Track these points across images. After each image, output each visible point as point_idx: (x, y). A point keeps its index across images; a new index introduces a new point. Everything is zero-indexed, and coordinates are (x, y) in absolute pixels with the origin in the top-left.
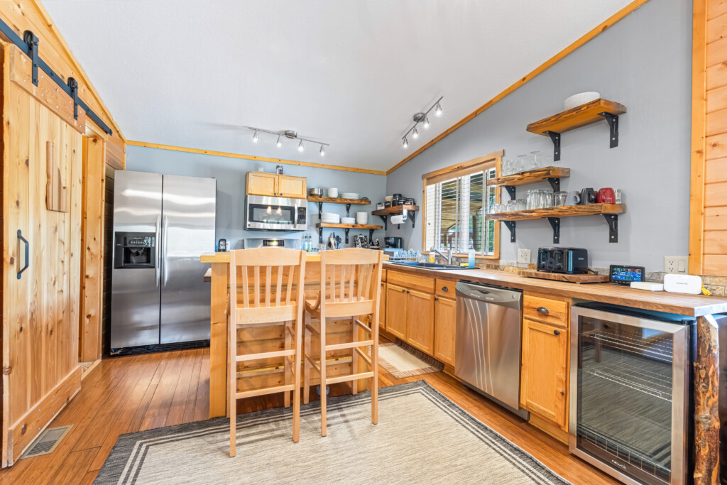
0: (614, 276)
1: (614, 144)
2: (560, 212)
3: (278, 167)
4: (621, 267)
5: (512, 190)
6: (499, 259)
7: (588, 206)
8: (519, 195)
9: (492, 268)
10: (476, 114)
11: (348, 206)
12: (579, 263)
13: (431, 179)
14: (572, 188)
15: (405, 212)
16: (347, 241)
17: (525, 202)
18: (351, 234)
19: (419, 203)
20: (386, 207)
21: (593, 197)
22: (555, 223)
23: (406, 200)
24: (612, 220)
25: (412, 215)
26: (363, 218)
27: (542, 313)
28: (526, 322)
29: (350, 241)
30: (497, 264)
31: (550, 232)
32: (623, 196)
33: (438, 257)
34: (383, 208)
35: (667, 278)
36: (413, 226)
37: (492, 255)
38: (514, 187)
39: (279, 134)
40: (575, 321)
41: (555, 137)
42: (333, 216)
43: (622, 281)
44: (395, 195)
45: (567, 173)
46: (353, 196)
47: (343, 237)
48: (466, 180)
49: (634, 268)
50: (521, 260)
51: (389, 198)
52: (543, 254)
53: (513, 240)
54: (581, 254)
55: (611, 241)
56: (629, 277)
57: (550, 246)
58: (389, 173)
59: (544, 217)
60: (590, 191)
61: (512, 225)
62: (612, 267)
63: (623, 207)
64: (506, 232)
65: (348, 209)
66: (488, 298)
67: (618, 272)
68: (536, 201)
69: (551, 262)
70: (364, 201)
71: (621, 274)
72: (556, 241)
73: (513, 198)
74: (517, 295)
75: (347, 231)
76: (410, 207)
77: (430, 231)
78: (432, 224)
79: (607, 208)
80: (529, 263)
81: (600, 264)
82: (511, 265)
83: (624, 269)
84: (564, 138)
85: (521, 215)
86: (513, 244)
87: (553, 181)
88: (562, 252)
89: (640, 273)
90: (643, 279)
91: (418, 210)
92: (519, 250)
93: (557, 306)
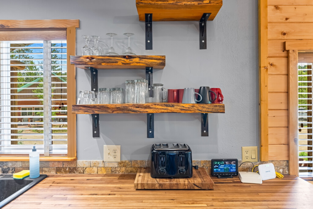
0: (215, 170)
2: (182, 110)
4: (220, 161)
5: (93, 74)
6: (76, 160)
9: (66, 172)
30: (73, 166)
38: (96, 71)
43: (222, 173)
49: (230, 161)
50: (108, 158)
53: (96, 135)
55: (203, 135)
56: (226, 169)
61: (95, 117)
62: (213, 161)
67: (217, 165)
71: (221, 167)
80: (119, 161)
82: (95, 165)
83: (223, 163)
85: (131, 110)
86: (95, 139)
89: (235, 165)
92: (105, 146)
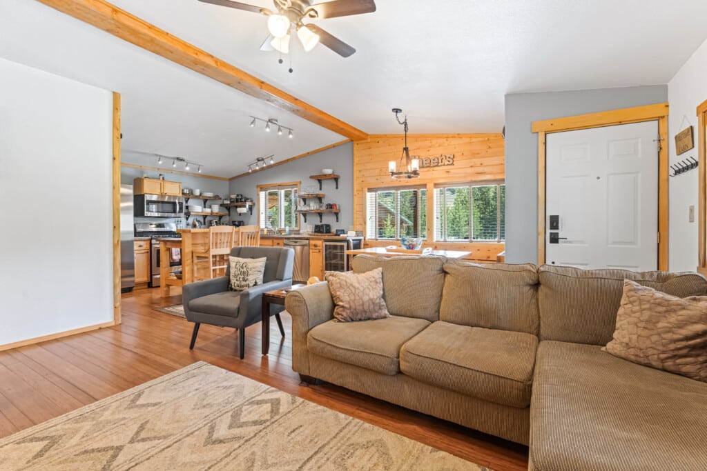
0: (336, 233)
1: (337, 188)
2: (322, 211)
3: (160, 175)
4: (339, 230)
5: (304, 200)
7: (329, 209)
8: (307, 202)
10: (287, 161)
11: (205, 201)
12: (328, 229)
13: (262, 188)
14: (326, 201)
15: (247, 206)
16: (205, 224)
17: (309, 206)
18: (207, 219)
19: (255, 201)
20: (231, 202)
21: (330, 206)
22: (320, 215)
23: (247, 199)
24: (337, 214)
25: (251, 208)
26: (216, 208)
27: (315, 246)
28: (311, 250)
29: (206, 223)
30: (299, 231)
31: (319, 218)
32: (339, 205)
33: (269, 231)
34: (229, 202)
35: (349, 232)
36: (251, 214)
37: (296, 229)
39: (173, 158)
40: (324, 246)
41: (320, 181)
42: (197, 208)
43: (339, 234)
44: (238, 195)
45: (324, 196)
46: (210, 194)
47: (202, 220)
48: (283, 192)
49: (341, 230)
50: (309, 230)
51: (233, 196)
52: (317, 227)
54: (328, 226)
55: (337, 221)
56: (341, 233)
57: (320, 224)
58: (231, 179)
59: (316, 213)
60: (330, 204)
61: (305, 215)
62: (337, 230)
63: (339, 210)
64: (302, 218)
65: (205, 203)
66: (297, 244)
68: (313, 206)
69: (318, 229)
70: (216, 198)
71: (338, 232)
72: (321, 222)
73: (305, 204)
74: (307, 241)
75: (205, 217)
76: (250, 203)
77: (262, 217)
78: (264, 214)
79: (334, 210)
80: (311, 230)
81: (333, 230)
82: (305, 231)
84: (323, 182)
86: (305, 223)
87: (319, 199)
88: (322, 226)
89: (343, 232)
90: (344, 233)
91: (254, 204)
92: (308, 225)
93: (319, 243)
